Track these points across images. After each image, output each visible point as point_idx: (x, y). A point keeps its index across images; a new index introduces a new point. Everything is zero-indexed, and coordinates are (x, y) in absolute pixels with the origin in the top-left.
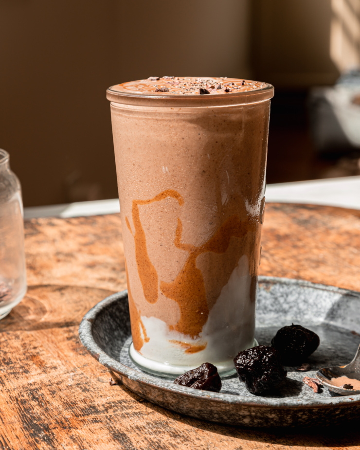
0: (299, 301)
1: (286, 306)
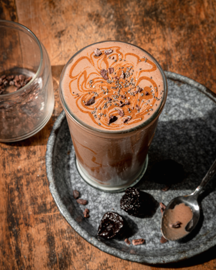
0: (196, 98)
1: (187, 98)
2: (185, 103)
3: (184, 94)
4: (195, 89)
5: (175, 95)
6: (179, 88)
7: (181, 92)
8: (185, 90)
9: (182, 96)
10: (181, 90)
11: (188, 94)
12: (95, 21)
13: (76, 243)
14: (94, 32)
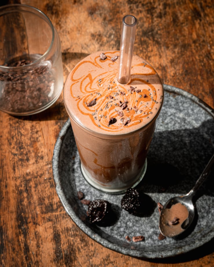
0: (189, 108)
1: (181, 108)
2: (180, 113)
3: (179, 105)
4: (189, 100)
5: (171, 105)
6: (174, 100)
7: (176, 103)
8: (179, 101)
9: (177, 107)
10: (176, 101)
11: (182, 105)
12: (97, 40)
13: (80, 240)
14: (96, 50)
